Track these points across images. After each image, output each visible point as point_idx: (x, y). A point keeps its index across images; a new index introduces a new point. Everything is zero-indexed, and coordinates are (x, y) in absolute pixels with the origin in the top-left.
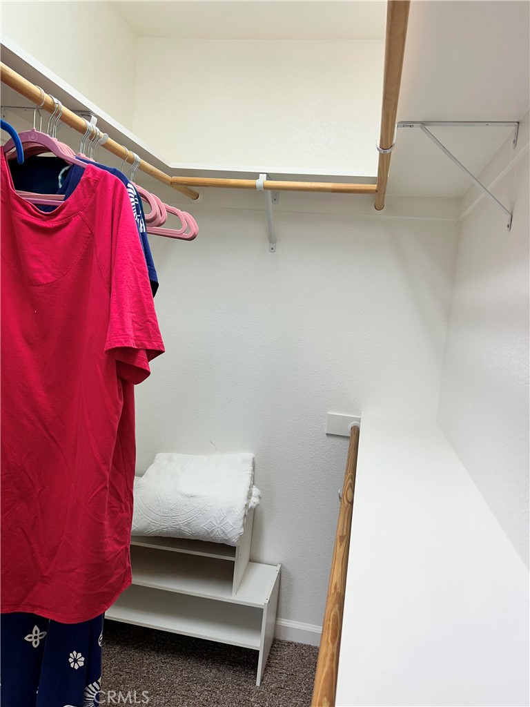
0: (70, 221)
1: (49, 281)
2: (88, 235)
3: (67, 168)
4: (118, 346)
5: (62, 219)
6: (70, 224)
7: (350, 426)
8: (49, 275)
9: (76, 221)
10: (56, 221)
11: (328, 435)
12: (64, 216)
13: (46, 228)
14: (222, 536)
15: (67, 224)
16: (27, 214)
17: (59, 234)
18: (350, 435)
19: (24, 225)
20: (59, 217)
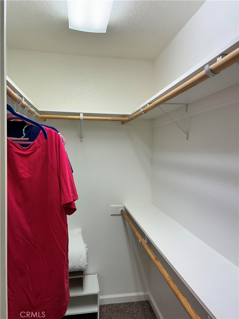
0: (36, 150)
1: (28, 177)
2: (44, 156)
3: (27, 126)
4: (69, 202)
5: (32, 150)
6: (36, 152)
7: (120, 210)
8: (28, 174)
9: (39, 150)
10: (30, 151)
11: (111, 215)
12: (33, 148)
13: (26, 154)
14: (79, 268)
15: (35, 152)
16: (17, 149)
17: (31, 156)
18: (120, 214)
19: (16, 154)
20: (31, 149)
